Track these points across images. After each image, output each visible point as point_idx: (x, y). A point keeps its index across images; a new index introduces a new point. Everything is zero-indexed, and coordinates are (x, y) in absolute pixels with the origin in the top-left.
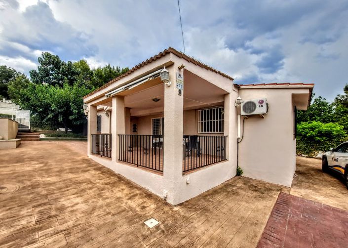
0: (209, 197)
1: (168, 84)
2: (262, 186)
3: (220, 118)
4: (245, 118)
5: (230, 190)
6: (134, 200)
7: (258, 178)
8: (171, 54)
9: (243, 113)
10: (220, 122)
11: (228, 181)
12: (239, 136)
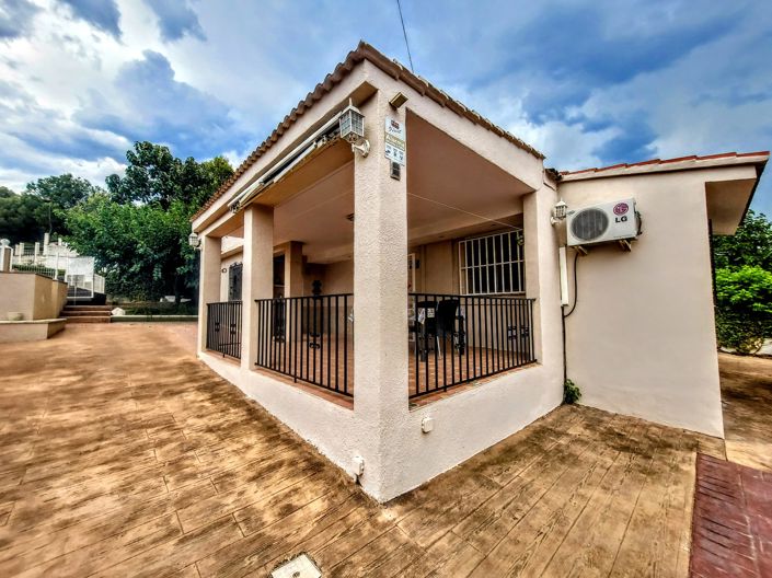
0: (490, 470)
1: (362, 148)
2: (639, 434)
3: (514, 258)
4: (579, 254)
5: (549, 446)
6: (267, 483)
7: (626, 411)
8: (367, 64)
9: (573, 240)
10: (515, 266)
11: (543, 418)
12: (566, 299)
